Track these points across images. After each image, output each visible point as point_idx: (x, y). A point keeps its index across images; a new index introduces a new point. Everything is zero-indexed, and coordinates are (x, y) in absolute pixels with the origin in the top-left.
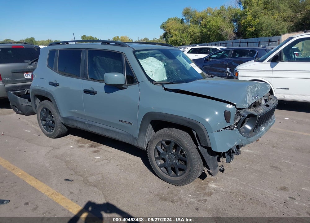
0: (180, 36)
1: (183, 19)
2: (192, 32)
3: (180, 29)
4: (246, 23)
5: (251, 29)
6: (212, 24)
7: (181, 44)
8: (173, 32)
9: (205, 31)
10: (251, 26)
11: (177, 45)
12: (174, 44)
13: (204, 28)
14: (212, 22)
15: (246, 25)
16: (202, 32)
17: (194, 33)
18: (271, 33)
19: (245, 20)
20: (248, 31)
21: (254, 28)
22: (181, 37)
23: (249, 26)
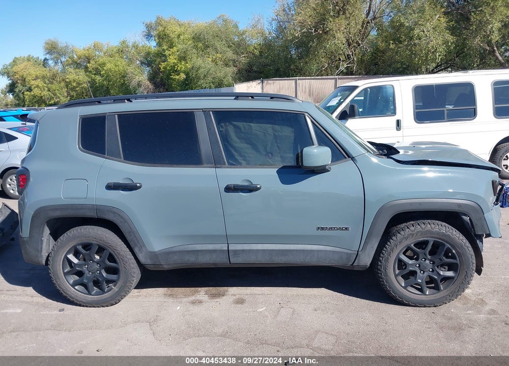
0: (46, 89)
1: (47, 60)
2: (74, 81)
3: (44, 78)
4: (168, 68)
5: (177, 77)
6: (110, 69)
7: (52, 102)
8: (33, 82)
9: (99, 80)
10: (177, 72)
11: (44, 105)
12: (37, 102)
13: (95, 74)
14: (109, 66)
15: (169, 70)
16: (93, 83)
17: (79, 84)
18: (213, 83)
19: (166, 63)
20: (174, 80)
21: (183, 76)
22: (49, 90)
23: (173, 72)
